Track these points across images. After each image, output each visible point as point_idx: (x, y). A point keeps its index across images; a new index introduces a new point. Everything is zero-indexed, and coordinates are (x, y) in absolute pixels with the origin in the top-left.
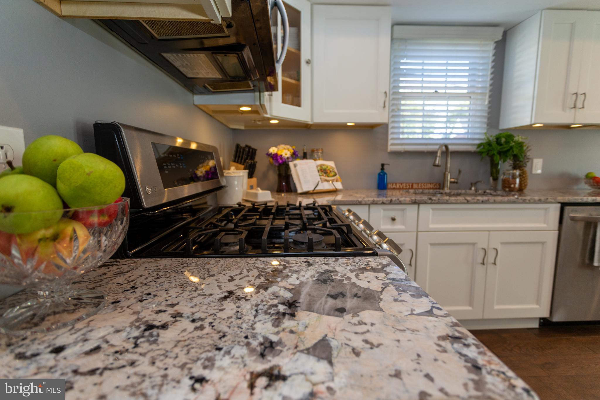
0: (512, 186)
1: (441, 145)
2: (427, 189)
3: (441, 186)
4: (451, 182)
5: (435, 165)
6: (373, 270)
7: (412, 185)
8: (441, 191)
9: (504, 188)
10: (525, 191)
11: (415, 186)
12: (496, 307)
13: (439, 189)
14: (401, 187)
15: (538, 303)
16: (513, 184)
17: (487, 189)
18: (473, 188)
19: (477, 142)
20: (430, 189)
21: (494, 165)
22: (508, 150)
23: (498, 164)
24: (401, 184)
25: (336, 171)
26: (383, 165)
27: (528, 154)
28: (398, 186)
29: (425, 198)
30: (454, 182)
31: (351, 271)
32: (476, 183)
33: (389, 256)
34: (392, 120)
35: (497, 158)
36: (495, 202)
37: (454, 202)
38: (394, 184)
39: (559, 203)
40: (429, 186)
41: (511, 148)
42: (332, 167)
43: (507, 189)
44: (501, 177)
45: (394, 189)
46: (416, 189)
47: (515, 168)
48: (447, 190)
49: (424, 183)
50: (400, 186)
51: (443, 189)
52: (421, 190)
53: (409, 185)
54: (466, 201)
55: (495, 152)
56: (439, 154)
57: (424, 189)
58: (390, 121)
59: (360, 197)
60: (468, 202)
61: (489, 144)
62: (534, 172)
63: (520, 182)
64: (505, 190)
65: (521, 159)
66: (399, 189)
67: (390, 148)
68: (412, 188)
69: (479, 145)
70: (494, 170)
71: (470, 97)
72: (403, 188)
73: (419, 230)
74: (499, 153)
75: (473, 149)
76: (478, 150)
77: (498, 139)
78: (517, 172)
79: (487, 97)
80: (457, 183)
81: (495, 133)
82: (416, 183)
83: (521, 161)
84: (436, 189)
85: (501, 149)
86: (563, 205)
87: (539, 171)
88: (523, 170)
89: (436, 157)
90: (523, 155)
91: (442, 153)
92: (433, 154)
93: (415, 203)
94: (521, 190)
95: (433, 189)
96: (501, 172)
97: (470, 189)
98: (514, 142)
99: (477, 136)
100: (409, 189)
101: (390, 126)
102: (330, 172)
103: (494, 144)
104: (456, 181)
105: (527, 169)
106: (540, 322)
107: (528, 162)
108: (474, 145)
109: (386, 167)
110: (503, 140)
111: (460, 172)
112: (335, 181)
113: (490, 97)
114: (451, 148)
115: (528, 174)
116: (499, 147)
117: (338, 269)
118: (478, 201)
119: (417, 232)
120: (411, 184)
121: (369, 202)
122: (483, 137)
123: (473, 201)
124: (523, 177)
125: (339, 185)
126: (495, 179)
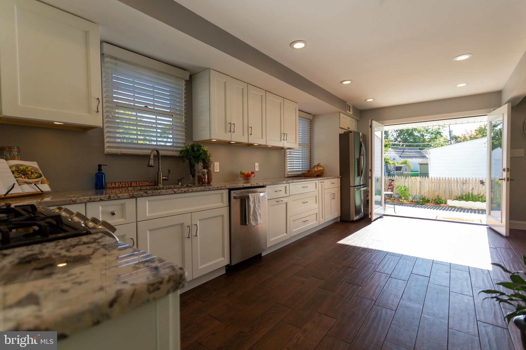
0: (204, 180)
1: (153, 150)
2: (144, 186)
3: (156, 183)
4: (163, 180)
5: (149, 166)
6: (85, 243)
7: (131, 184)
8: (156, 187)
9: (199, 181)
10: (211, 183)
11: (133, 184)
12: (200, 267)
13: (155, 185)
14: (121, 186)
15: (223, 256)
16: (204, 179)
17: (188, 184)
18: (180, 184)
19: (180, 149)
20: (147, 186)
21: (192, 167)
22: (199, 156)
23: (194, 165)
24: (120, 183)
25: (41, 172)
26: (100, 166)
27: (211, 158)
28: (117, 185)
29: (142, 193)
30: (165, 180)
31: (61, 249)
32: (181, 180)
33: (102, 232)
34: (107, 125)
35: (193, 160)
36: (193, 191)
37: (165, 193)
38: (113, 184)
39: (228, 189)
40: (146, 183)
41: (201, 154)
42: (33, 168)
43: (201, 183)
44: (197, 174)
45: (113, 188)
46: (134, 186)
47: (204, 168)
48: (161, 186)
49: (142, 182)
50: (119, 185)
51: (157, 185)
52: (139, 188)
53: (128, 184)
54: (173, 192)
55: (191, 157)
56: (152, 157)
57: (142, 186)
58: (105, 126)
59: (74, 197)
60: (175, 193)
61: (187, 151)
62: (215, 171)
63: (208, 178)
64: (200, 184)
65: (207, 162)
66: (119, 188)
67: (107, 150)
68: (131, 186)
69: (181, 152)
70: (192, 170)
71: (173, 116)
72: (122, 187)
73: (138, 220)
74: (194, 157)
75: (177, 154)
76: (181, 155)
77: (192, 147)
78: (206, 171)
79: (184, 118)
80: (168, 180)
81: (190, 143)
82: (134, 182)
83: (207, 164)
84: (152, 186)
85: (195, 154)
86: (230, 190)
87: (218, 171)
88: (209, 169)
89: (150, 159)
90: (208, 159)
91: (154, 156)
92: (147, 157)
93: (132, 197)
94: (209, 183)
95: (149, 185)
96: (196, 171)
97: (178, 184)
98: (202, 150)
99: (180, 145)
100: (128, 187)
101: (106, 130)
102: (32, 173)
103: (190, 151)
104: (167, 178)
105: (211, 169)
106: (226, 269)
107: (211, 164)
108: (178, 151)
109: (103, 168)
110: (196, 148)
111: (169, 171)
112: (40, 182)
113: (185, 117)
114: (161, 153)
115: (212, 172)
116: (193, 154)
117: (44, 250)
118: (182, 191)
119: (137, 222)
120: (129, 183)
121: (85, 201)
122: (183, 146)
123: (178, 192)
124: (209, 174)
125: (46, 188)
126: (194, 176)
